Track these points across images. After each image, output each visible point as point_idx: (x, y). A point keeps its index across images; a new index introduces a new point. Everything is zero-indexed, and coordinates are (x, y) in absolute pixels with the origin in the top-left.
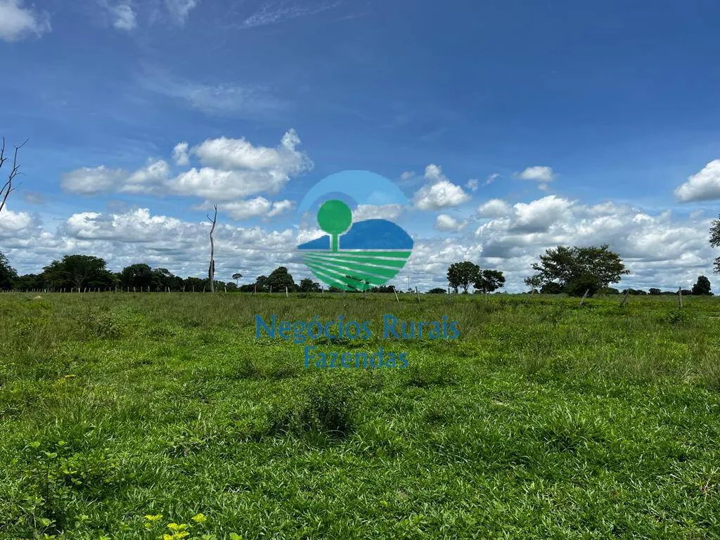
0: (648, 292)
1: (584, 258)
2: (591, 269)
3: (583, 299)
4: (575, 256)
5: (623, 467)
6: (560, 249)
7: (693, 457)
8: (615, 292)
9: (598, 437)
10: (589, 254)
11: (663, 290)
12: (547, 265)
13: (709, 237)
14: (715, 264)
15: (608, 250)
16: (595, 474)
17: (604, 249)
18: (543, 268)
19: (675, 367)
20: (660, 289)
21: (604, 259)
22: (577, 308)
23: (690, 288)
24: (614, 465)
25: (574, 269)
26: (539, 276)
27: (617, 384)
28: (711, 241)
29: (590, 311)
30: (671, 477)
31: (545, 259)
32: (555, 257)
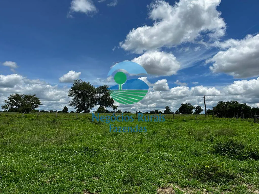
0: (49, 111)
1: (26, 99)
2: (29, 103)
3: (23, 114)
4: (23, 98)
5: (20, 180)
6: (17, 95)
7: (46, 170)
8: (38, 111)
9: (12, 170)
10: (28, 97)
11: (54, 111)
12: (11, 101)
13: (68, 94)
14: (69, 103)
15: (36, 96)
16: (8, 185)
17: (34, 96)
18: (9, 102)
19: (49, 138)
20: (53, 110)
21: (34, 100)
22: (21, 118)
23: (62, 110)
24: (16, 180)
25: (22, 103)
26: (7, 105)
27: (26, 147)
28: (68, 96)
29: (25, 119)
30: (37, 180)
31: (10, 98)
32: (14, 98)
